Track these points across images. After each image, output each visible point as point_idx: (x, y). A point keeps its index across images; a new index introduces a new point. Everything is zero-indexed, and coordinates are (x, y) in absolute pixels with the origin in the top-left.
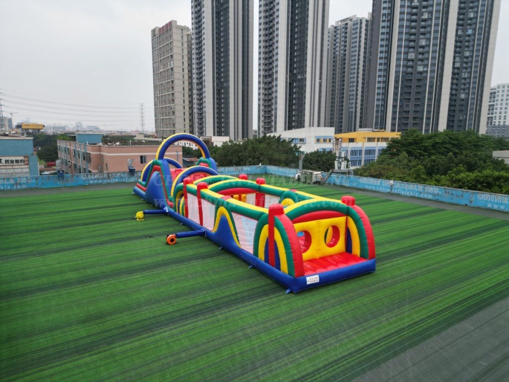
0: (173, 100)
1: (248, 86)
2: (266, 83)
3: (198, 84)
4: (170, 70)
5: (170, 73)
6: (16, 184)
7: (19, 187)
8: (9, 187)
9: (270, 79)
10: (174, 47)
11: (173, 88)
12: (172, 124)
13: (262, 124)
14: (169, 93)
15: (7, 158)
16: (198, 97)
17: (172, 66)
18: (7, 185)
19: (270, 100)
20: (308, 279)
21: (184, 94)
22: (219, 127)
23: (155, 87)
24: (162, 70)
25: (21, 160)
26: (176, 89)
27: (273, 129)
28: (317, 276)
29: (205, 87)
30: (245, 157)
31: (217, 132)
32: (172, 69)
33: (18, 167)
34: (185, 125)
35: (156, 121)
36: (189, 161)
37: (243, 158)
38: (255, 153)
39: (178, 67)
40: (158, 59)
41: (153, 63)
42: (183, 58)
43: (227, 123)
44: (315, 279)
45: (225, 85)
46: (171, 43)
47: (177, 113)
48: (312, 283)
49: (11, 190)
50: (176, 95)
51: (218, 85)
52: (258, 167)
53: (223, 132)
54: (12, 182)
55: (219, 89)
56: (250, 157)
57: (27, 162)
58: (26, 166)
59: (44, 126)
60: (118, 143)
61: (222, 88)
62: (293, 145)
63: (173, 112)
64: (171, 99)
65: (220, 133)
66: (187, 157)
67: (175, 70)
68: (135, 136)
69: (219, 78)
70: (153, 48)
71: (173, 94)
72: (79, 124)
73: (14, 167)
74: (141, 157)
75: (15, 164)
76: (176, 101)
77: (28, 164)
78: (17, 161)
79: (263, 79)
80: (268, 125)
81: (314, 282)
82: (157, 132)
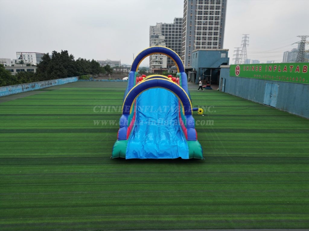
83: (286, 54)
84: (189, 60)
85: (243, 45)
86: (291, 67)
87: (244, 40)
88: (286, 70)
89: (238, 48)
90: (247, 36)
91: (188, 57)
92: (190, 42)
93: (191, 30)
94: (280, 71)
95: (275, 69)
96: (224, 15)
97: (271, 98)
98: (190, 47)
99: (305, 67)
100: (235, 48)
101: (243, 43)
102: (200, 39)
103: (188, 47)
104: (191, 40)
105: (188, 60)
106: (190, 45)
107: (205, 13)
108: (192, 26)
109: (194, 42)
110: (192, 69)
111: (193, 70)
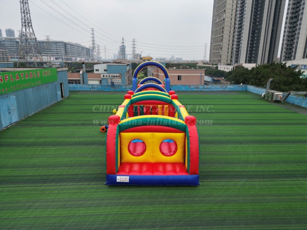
0: (222, 40)
1: (277, 26)
2: (291, 23)
3: (239, 28)
4: (223, 20)
5: (222, 23)
6: (93, 88)
7: (94, 89)
8: (89, 89)
9: (295, 20)
10: (227, 5)
11: (223, 32)
12: (219, 56)
13: (284, 54)
14: (220, 36)
15: (112, 75)
16: (238, 37)
17: (224, 17)
18: (89, 88)
19: (293, 36)
20: (118, 177)
21: (230, 36)
22: (250, 57)
23: (212, 32)
24: (217, 21)
25: (118, 76)
26: (225, 32)
27: (292, 58)
28: (128, 177)
29: (243, 30)
30: (249, 78)
31: (248, 60)
32: (224, 19)
33: (117, 79)
34: (228, 56)
35: (210, 54)
36: (216, 79)
37: (247, 79)
38: (258, 75)
39: (228, 17)
40: (216, 14)
41: (213, 17)
42: (232, 11)
43: (257, 54)
44: (125, 179)
45: (259, 27)
46: (225, 2)
47: (223, 49)
48: (121, 181)
49: (90, 91)
50: (224, 37)
51: (253, 27)
52: (239, 86)
53: (253, 60)
54: (91, 87)
55: (254, 30)
56: (253, 78)
57: (120, 77)
58: (120, 79)
59: (152, 58)
60: (175, 68)
61: (256, 29)
62: (297, 70)
63: (221, 48)
64: (221, 39)
65: (250, 61)
66: (216, 77)
67: (226, 20)
68: (198, 64)
69: (254, 23)
70: (214, 7)
71: (222, 36)
72: (173, 57)
73: (115, 79)
74: (179, 76)
75: (115, 78)
76: (224, 41)
77: (121, 78)
78: (116, 76)
79: (290, 20)
80: (289, 55)
81: (123, 181)
82: (210, 61)
86: (22, 74)
88: (18, 78)
94: (13, 80)
95: (7, 78)
97: (11, 114)
99: (30, 73)
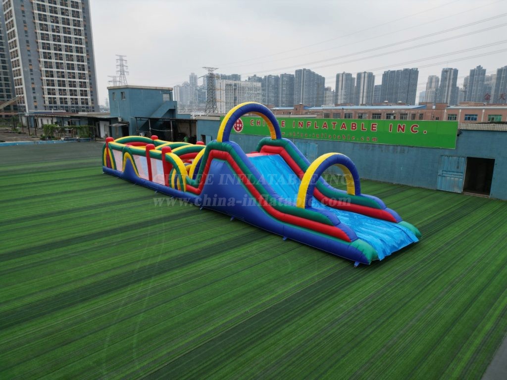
83: (177, 89)
84: (35, 95)
85: (119, 73)
86: (334, 123)
87: (119, 64)
88: (326, 127)
89: (114, 77)
90: (124, 58)
91: (31, 89)
92: (30, 61)
93: (28, 39)
94: (317, 127)
95: (310, 125)
96: (87, 19)
98: (31, 70)
99: (352, 124)
100: (109, 76)
101: (119, 69)
102: (51, 57)
103: (28, 69)
104: (31, 58)
105: (32, 95)
106: (31, 67)
107: (52, 10)
108: (29, 31)
109: (40, 61)
110: (116, 119)
111: (120, 120)
